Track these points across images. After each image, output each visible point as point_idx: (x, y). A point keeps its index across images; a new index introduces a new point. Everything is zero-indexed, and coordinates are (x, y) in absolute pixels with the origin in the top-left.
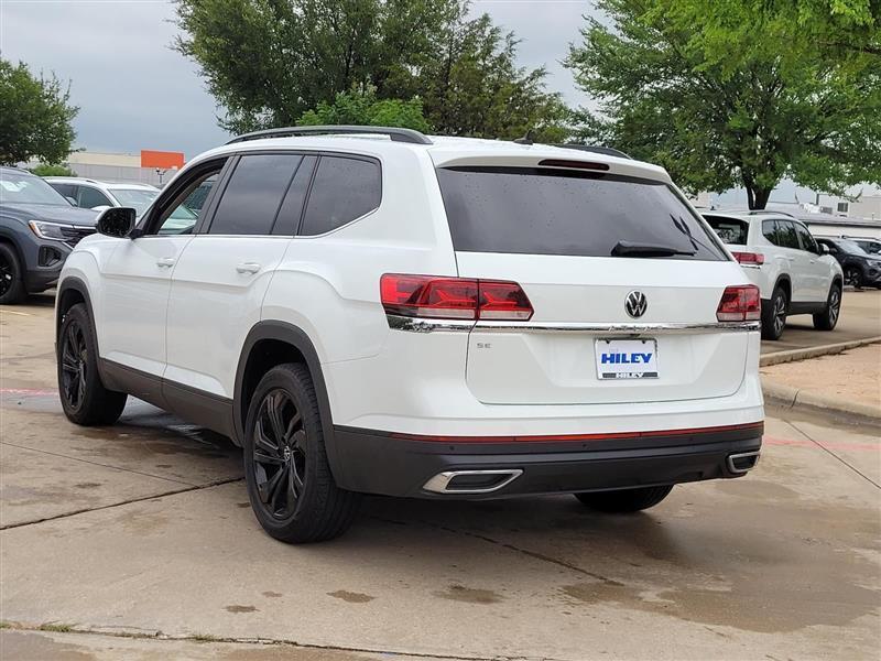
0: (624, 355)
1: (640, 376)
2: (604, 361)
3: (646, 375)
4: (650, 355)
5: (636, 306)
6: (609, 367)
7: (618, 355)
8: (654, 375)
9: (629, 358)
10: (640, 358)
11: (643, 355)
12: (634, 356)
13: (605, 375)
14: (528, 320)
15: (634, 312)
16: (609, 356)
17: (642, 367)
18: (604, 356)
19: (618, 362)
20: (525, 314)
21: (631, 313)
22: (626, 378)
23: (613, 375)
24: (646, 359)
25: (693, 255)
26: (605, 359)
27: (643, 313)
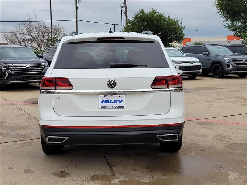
1: (117, 107)
3: (119, 107)
5: (112, 84)
6: (104, 105)
7: (108, 101)
8: (123, 107)
9: (112, 101)
11: (119, 101)
13: (102, 107)
14: (71, 90)
15: (111, 87)
16: (104, 101)
17: (118, 104)
20: (70, 88)
21: (110, 87)
22: (110, 108)
23: (105, 107)
24: (120, 102)
25: (146, 66)
26: (102, 102)
27: (114, 86)
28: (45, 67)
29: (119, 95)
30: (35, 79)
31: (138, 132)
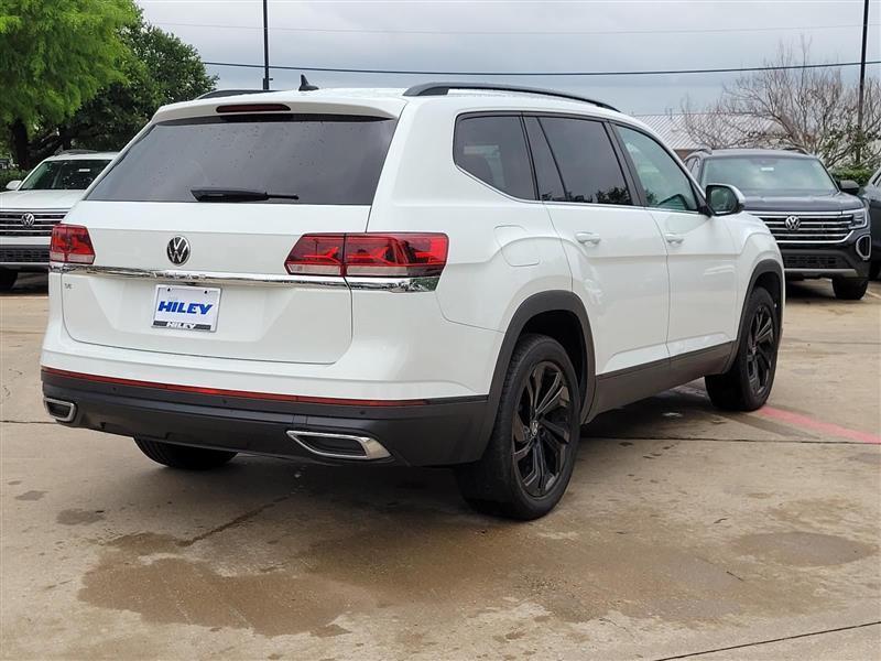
0: (182, 304)
1: (192, 327)
2: (160, 309)
3: (199, 327)
4: (210, 306)
5: (176, 252)
6: (163, 316)
7: (176, 304)
8: (207, 328)
9: (185, 308)
10: (198, 309)
11: (202, 306)
12: (192, 306)
13: (157, 323)
14: (92, 263)
16: (166, 304)
17: (197, 318)
18: (162, 303)
19: (174, 311)
20: (91, 258)
22: (177, 328)
23: (164, 324)
24: (204, 310)
25: (296, 198)
26: (162, 306)
27: (184, 259)
28: (854, 223)
29: (205, 289)
30: (813, 262)
31: (235, 411)
